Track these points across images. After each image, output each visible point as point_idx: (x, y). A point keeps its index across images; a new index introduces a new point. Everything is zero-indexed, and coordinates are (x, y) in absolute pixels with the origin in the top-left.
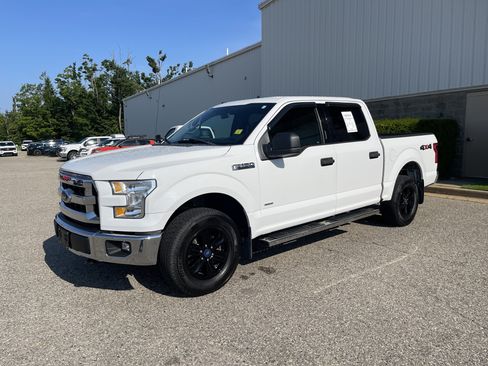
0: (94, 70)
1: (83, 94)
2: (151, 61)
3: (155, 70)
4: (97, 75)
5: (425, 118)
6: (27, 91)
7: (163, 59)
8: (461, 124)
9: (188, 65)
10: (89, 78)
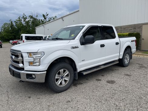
0: (26, 18)
1: (23, 26)
2: (44, 16)
3: (45, 19)
4: (27, 20)
5: (130, 33)
6: (5, 25)
7: (47, 15)
8: (141, 34)
9: (55, 17)
10: (24, 21)
